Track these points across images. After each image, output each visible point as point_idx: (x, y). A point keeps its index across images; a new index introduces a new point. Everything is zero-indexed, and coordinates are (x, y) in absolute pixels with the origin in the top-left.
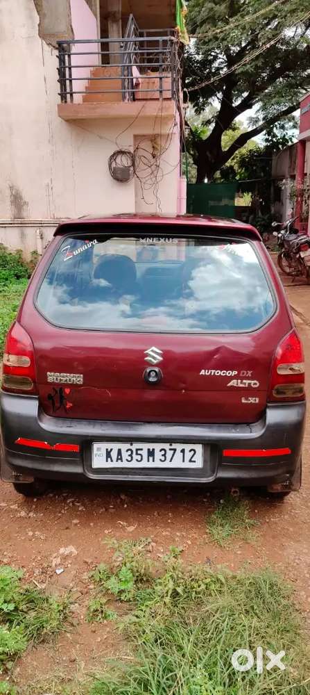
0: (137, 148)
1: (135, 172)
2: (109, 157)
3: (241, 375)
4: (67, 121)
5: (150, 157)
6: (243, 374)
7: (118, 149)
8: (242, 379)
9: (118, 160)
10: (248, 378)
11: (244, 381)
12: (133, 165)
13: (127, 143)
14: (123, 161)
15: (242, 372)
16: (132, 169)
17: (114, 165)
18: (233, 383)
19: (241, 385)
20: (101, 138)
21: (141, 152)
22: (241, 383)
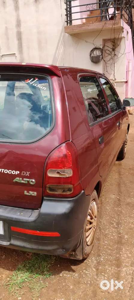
0: (104, 46)
1: (102, 58)
2: (90, 51)
3: (22, 174)
4: (71, 35)
5: (111, 50)
6: (24, 173)
7: (94, 47)
8: (23, 177)
9: (95, 52)
10: (27, 177)
11: (24, 179)
12: (102, 55)
13: (99, 44)
14: (97, 53)
15: (23, 172)
16: (101, 56)
17: (92, 55)
18: (17, 179)
19: (22, 182)
20: (86, 42)
21: (106, 48)
22: (23, 180)
